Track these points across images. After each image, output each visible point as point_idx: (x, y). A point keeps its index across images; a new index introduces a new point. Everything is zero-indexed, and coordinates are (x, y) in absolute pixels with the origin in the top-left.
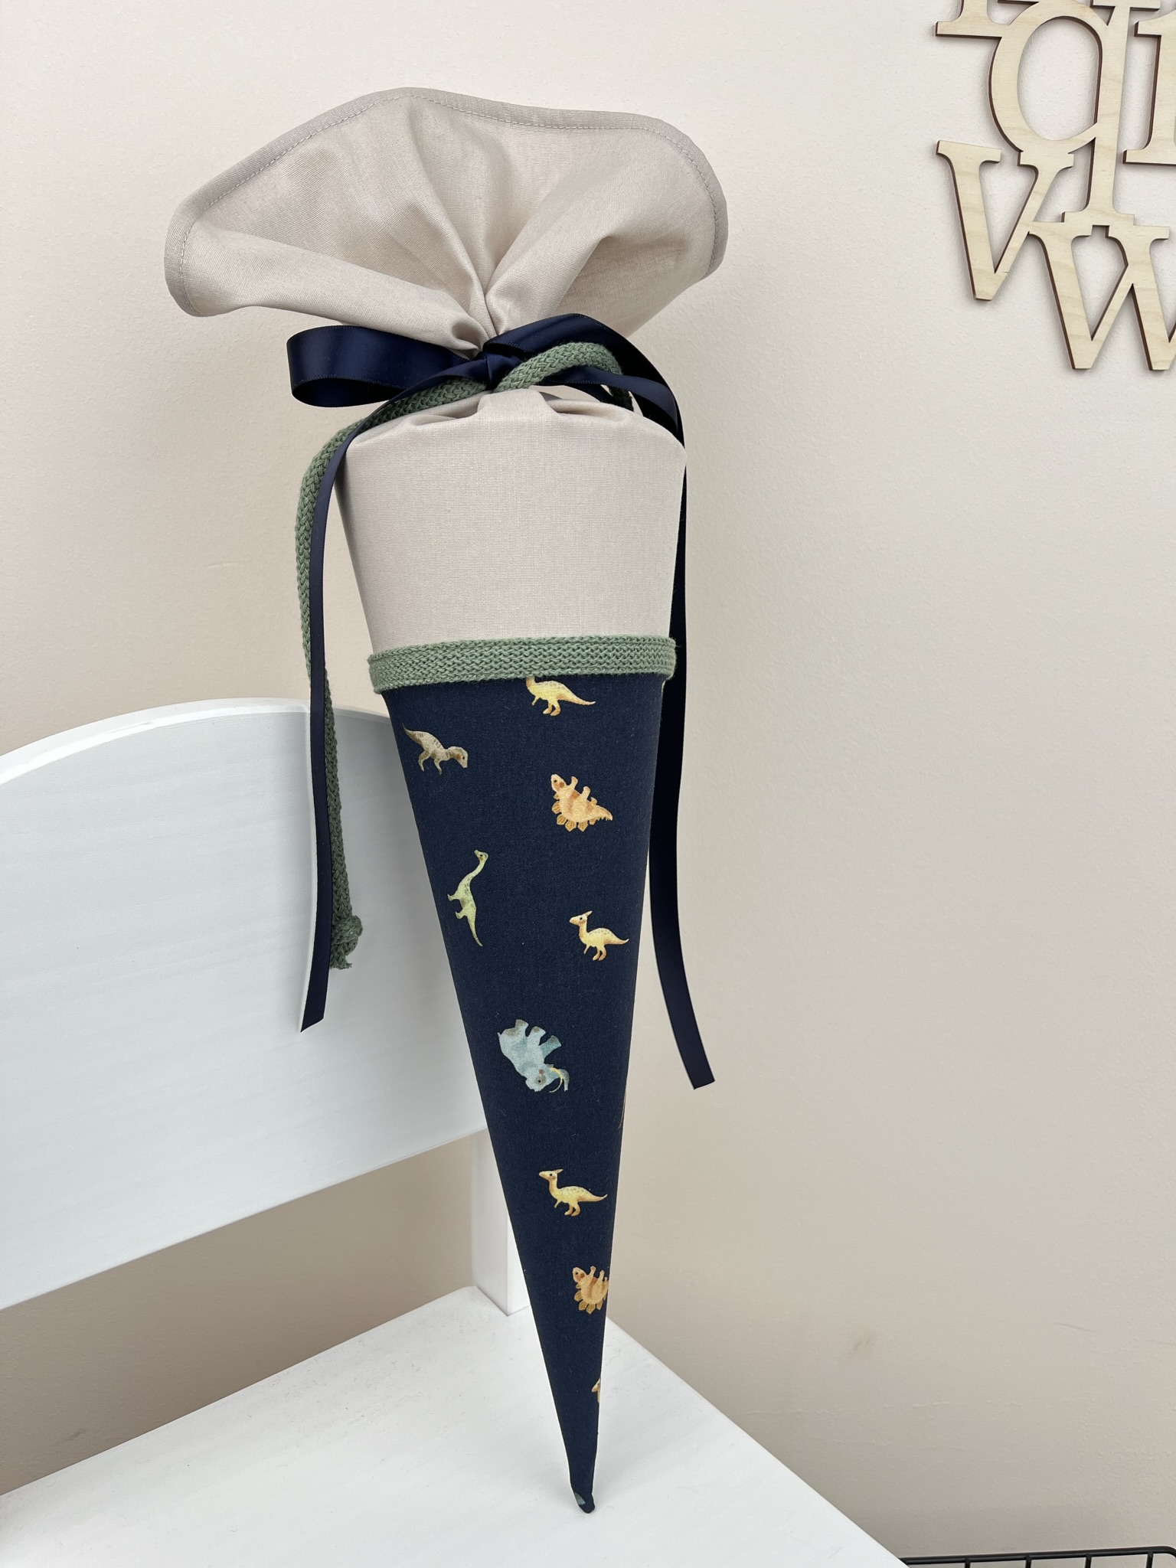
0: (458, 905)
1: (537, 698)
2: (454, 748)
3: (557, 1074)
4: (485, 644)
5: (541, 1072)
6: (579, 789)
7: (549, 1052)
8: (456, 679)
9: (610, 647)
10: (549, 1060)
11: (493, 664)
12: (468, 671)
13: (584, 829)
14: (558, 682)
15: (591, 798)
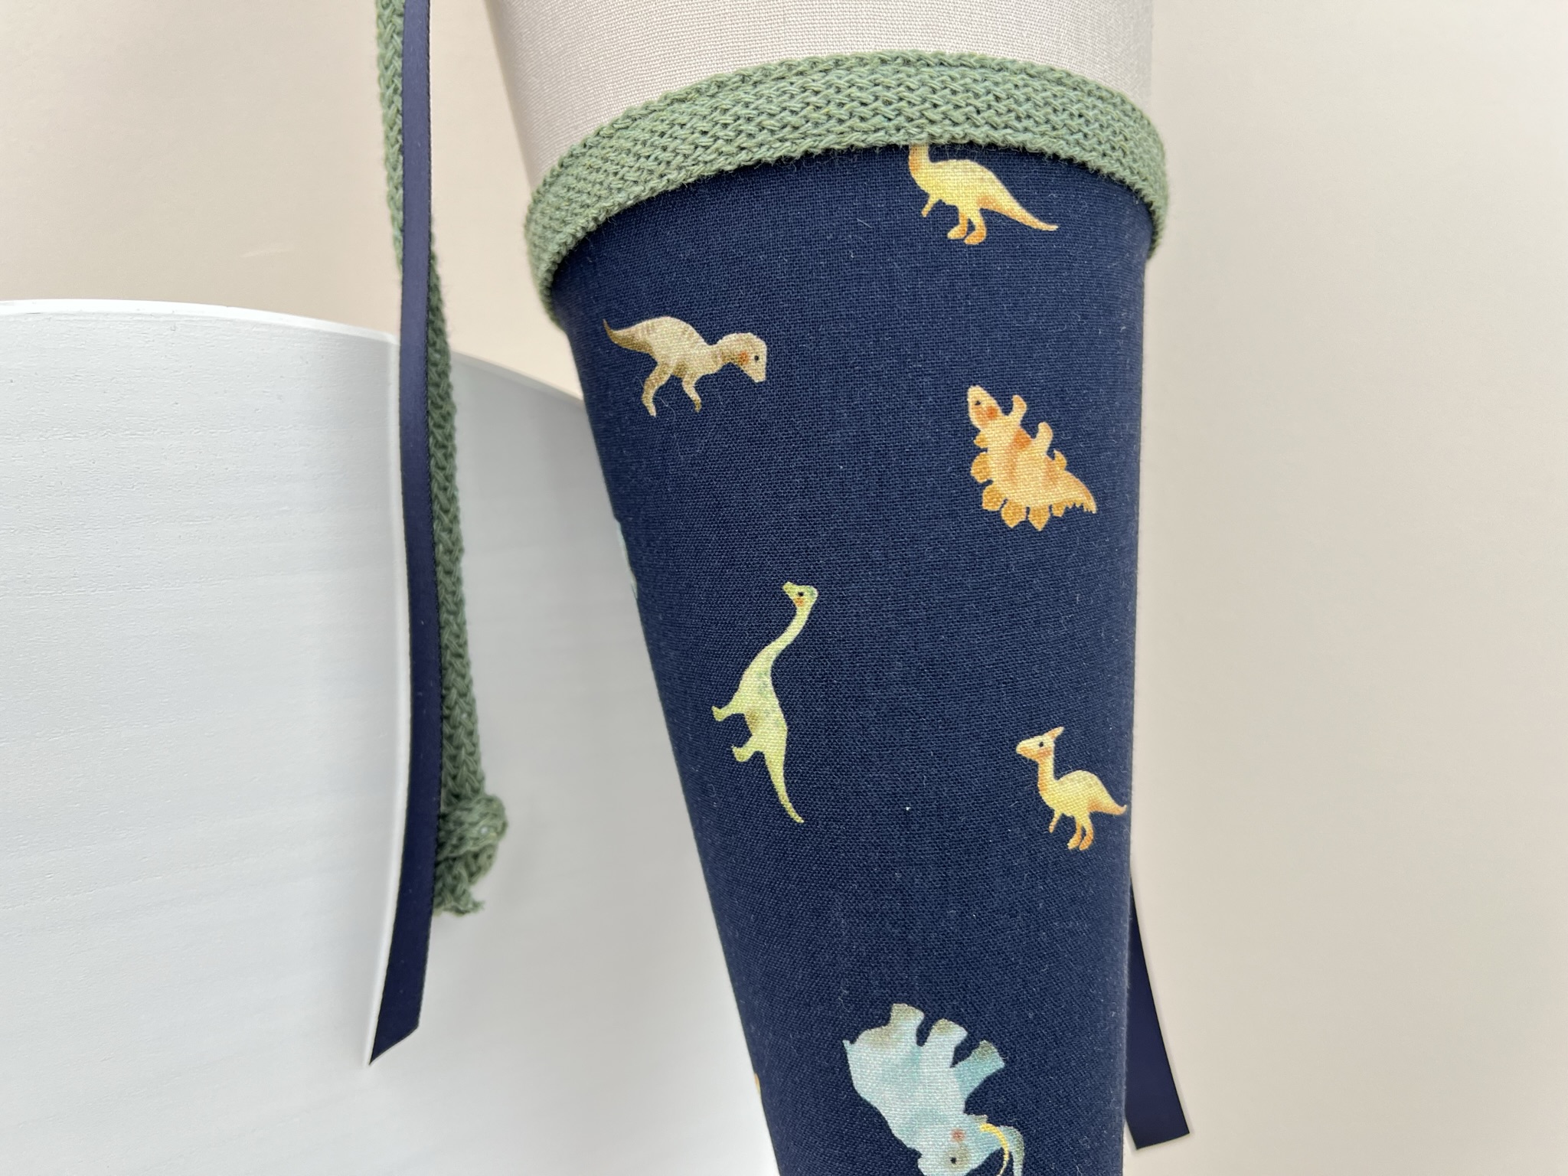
0: (739, 728)
1: (932, 201)
2: (733, 337)
3: (995, 1140)
5: (958, 1135)
6: (1029, 426)
7: (976, 1085)
8: (743, 158)
10: (975, 1104)
12: (772, 132)
13: (1043, 526)
14: (981, 163)
15: (1055, 452)
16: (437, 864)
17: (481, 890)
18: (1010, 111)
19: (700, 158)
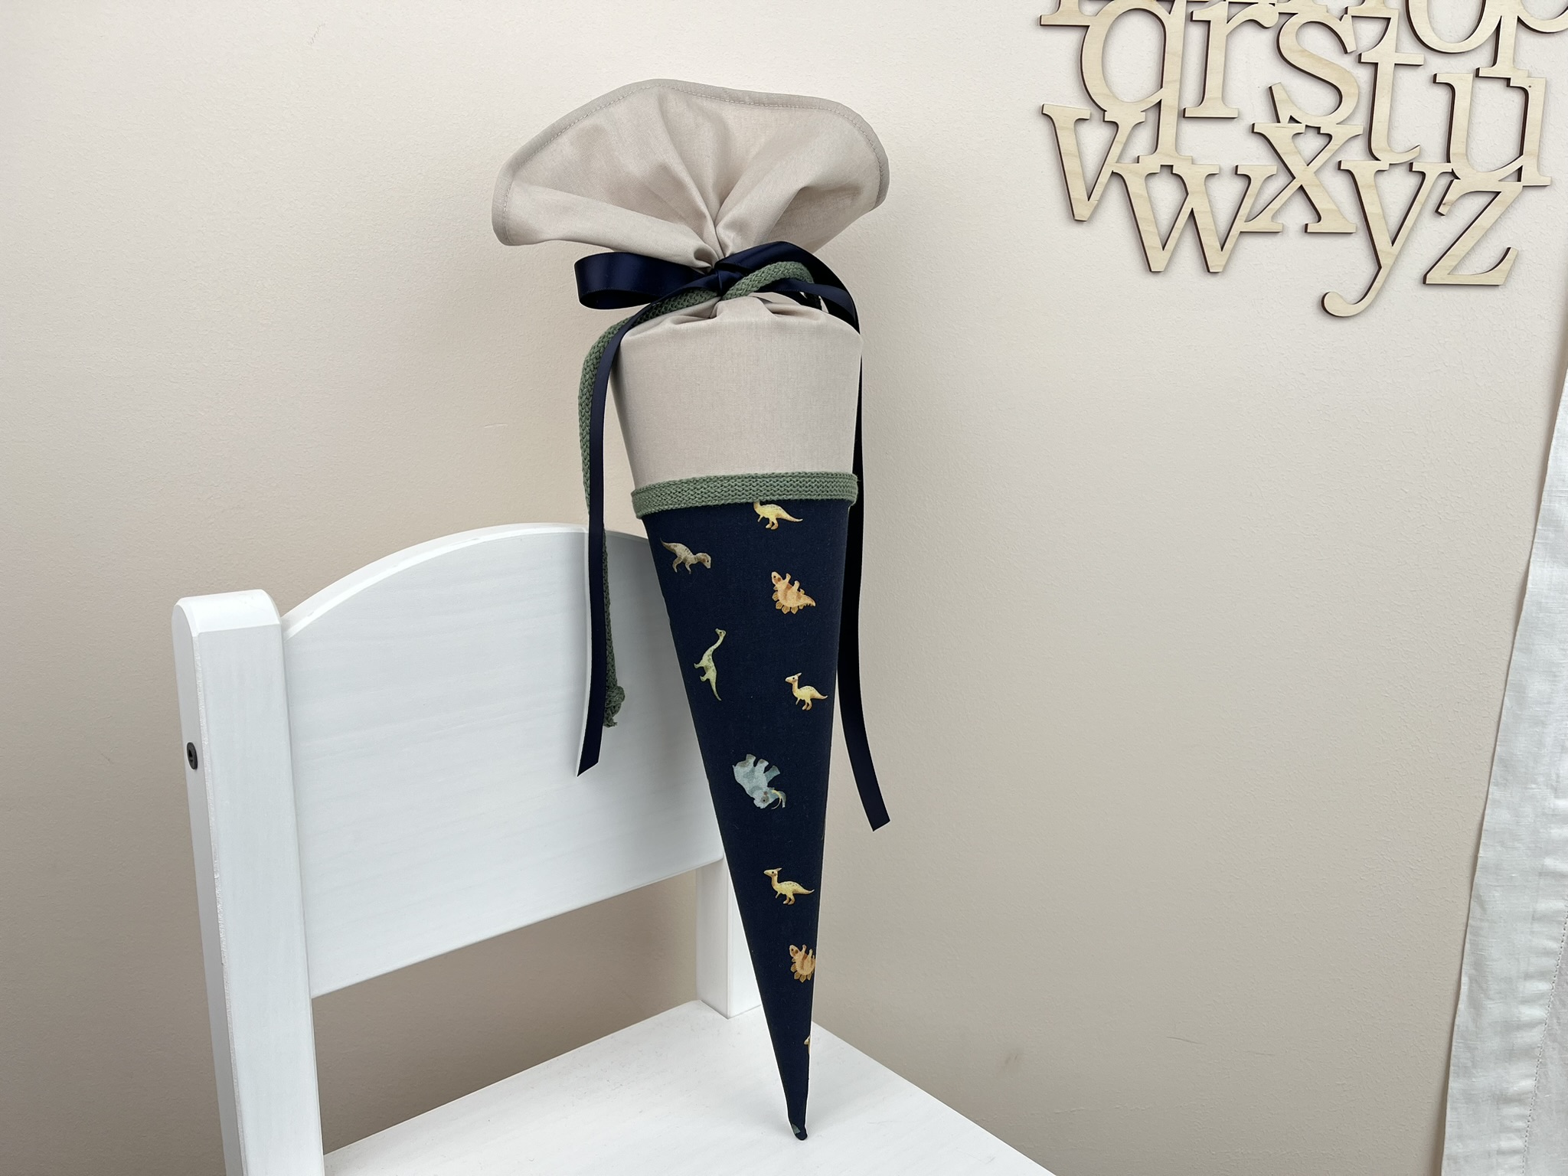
1: (761, 517)
2: (701, 554)
3: (777, 795)
4: (725, 478)
5: (766, 793)
7: (771, 779)
8: (703, 504)
9: (813, 480)
11: (730, 492)
12: (712, 498)
13: (796, 612)
14: (777, 505)
15: (801, 589)
18: (785, 490)
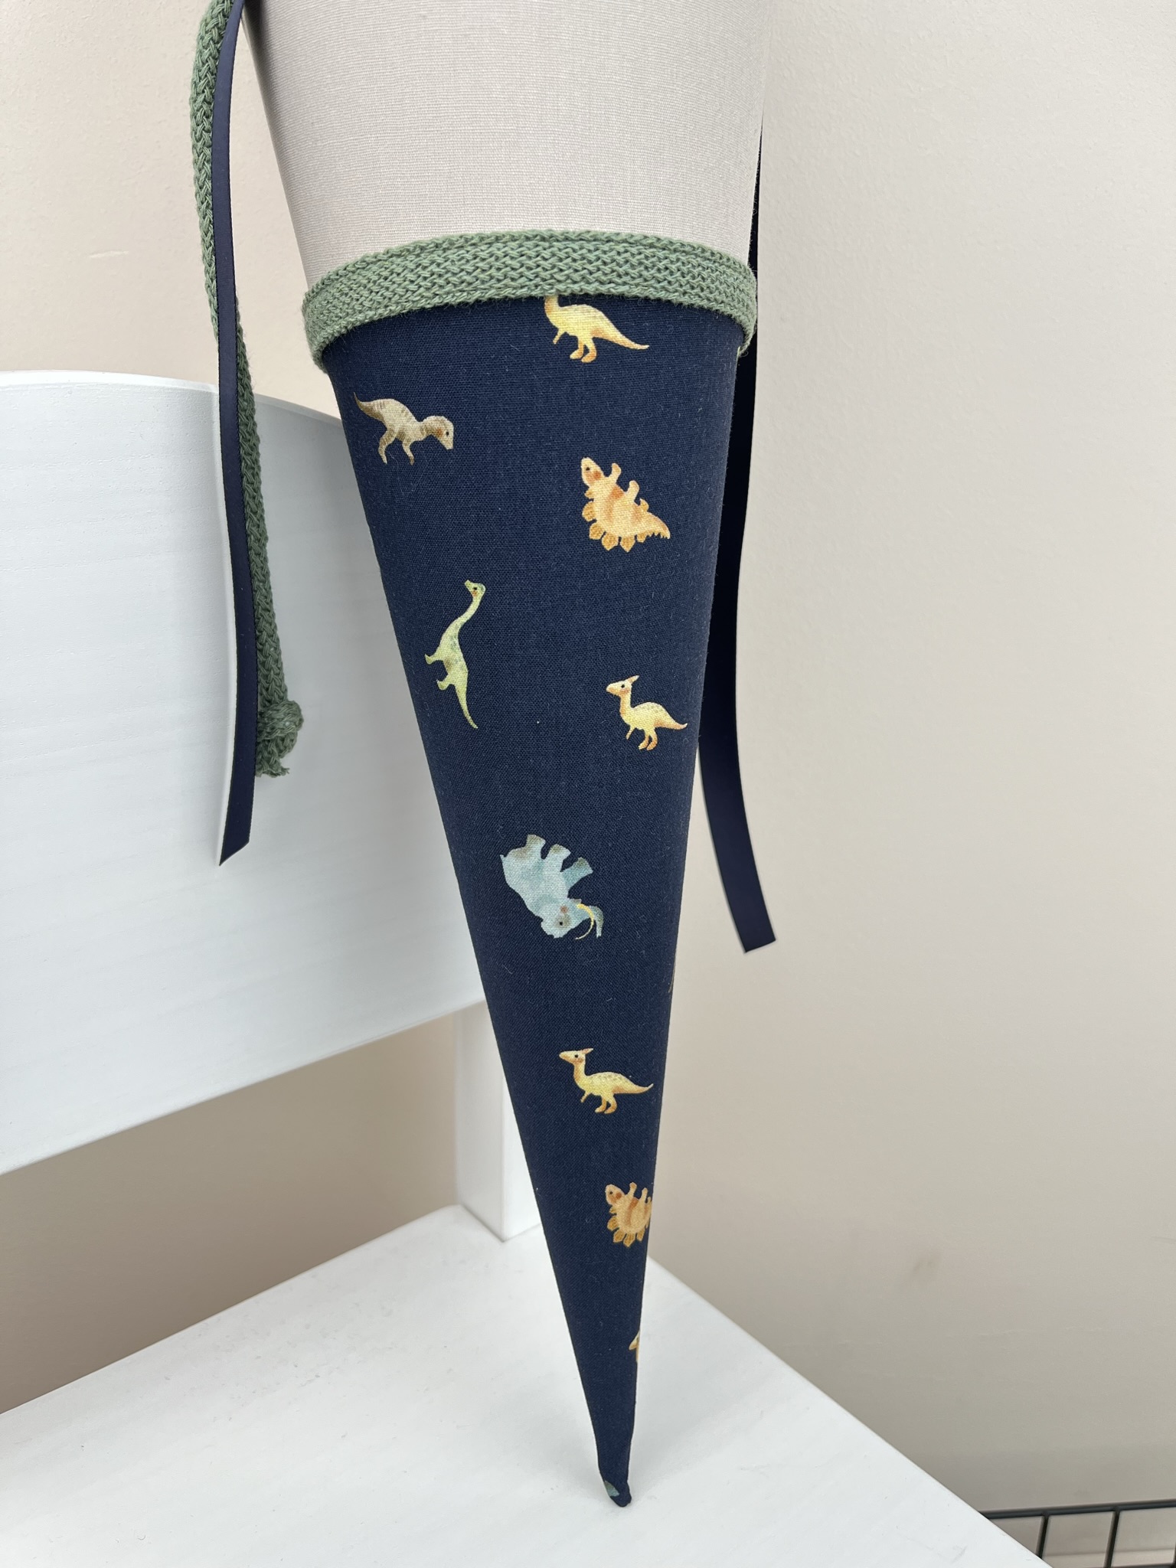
13: (630, 548)
14: (594, 306)
15: (641, 500)
16: (257, 744)
17: (286, 761)
18: (613, 271)
19: (409, 298)
